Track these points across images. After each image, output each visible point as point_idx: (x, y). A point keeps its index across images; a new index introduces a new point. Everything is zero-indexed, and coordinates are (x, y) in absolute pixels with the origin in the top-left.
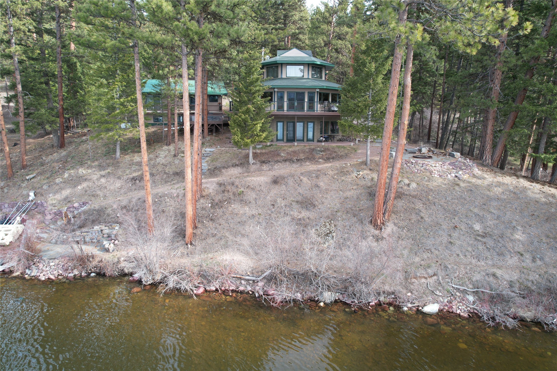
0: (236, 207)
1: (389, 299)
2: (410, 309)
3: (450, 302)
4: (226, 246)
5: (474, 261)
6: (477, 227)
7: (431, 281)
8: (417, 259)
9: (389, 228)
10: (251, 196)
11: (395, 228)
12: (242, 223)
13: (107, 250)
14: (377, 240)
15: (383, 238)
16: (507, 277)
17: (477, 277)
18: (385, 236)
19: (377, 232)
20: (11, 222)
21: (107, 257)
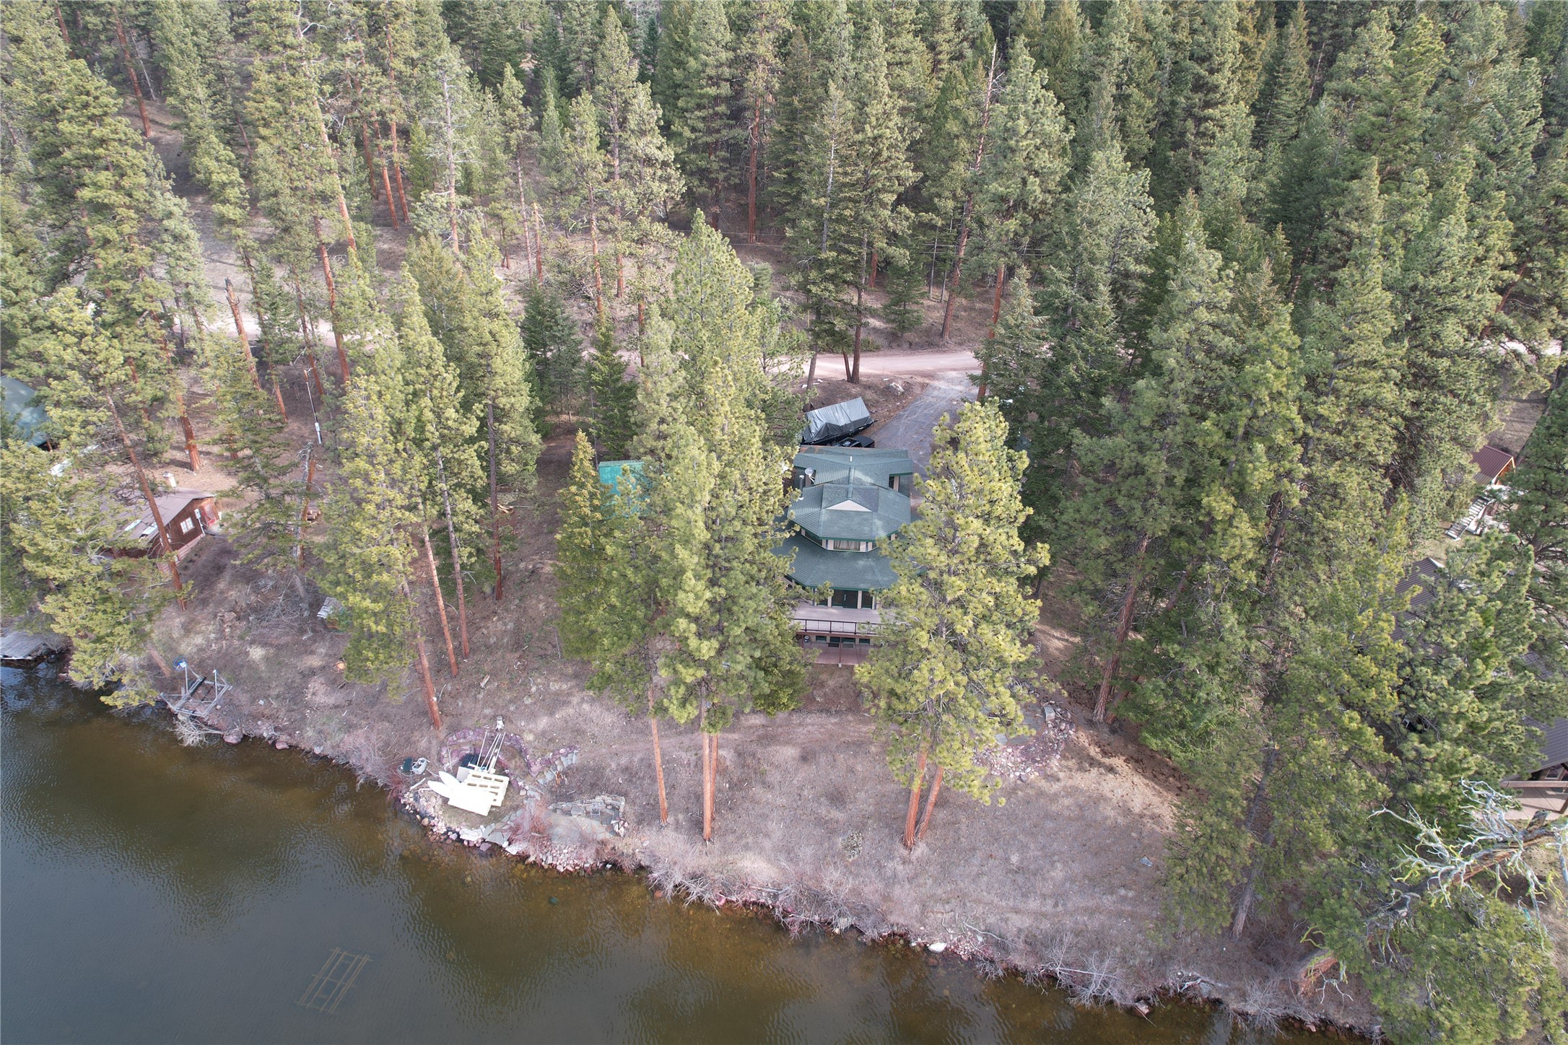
0: (757, 790)
1: (902, 931)
2: (919, 944)
3: (959, 941)
4: (747, 848)
5: (996, 900)
6: (1015, 859)
7: (947, 916)
8: (940, 891)
9: (921, 850)
10: (774, 777)
11: (926, 850)
12: (764, 817)
13: (618, 834)
14: (904, 863)
15: (910, 862)
16: (1019, 924)
17: (992, 920)
18: (913, 858)
19: (905, 852)
20: (486, 766)
21: (620, 845)
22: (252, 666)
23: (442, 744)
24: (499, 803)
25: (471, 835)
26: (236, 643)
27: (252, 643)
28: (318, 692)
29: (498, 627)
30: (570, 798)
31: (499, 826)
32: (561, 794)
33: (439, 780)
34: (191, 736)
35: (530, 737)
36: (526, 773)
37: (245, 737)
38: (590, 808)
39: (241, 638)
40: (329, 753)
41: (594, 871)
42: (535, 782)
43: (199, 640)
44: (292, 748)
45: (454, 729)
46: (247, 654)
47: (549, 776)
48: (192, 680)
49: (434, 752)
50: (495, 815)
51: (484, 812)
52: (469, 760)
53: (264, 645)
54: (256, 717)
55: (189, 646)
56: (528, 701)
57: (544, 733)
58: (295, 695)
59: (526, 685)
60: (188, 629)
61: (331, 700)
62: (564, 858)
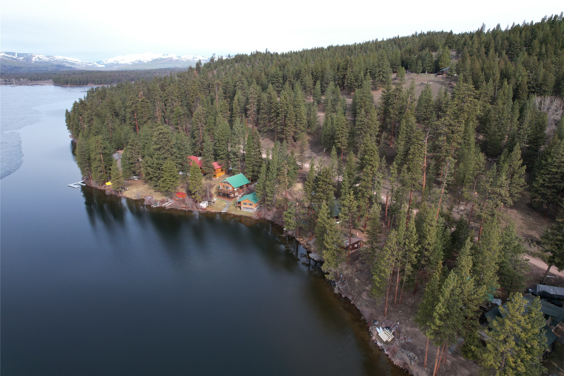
13: (412, 364)
20: (391, 331)
21: (411, 367)
22: (354, 283)
23: (384, 321)
24: (389, 341)
25: (379, 344)
26: (354, 276)
27: (357, 278)
28: (364, 296)
29: (411, 301)
30: (405, 349)
31: (386, 345)
32: (404, 347)
33: (379, 328)
34: (336, 291)
35: (404, 330)
36: (398, 338)
37: (346, 297)
38: (409, 354)
39: (355, 276)
40: (360, 310)
41: (402, 369)
42: (399, 341)
43: (347, 272)
44: (354, 305)
45: (388, 319)
46: (355, 280)
47: (403, 342)
48: (342, 280)
49: (381, 322)
50: (387, 343)
51: (385, 340)
52: (388, 328)
53: (359, 279)
54: (350, 294)
55: (345, 272)
56: (407, 321)
57: (407, 331)
58: (360, 294)
59: (409, 317)
60: (346, 268)
61: (366, 299)
62: (397, 361)
